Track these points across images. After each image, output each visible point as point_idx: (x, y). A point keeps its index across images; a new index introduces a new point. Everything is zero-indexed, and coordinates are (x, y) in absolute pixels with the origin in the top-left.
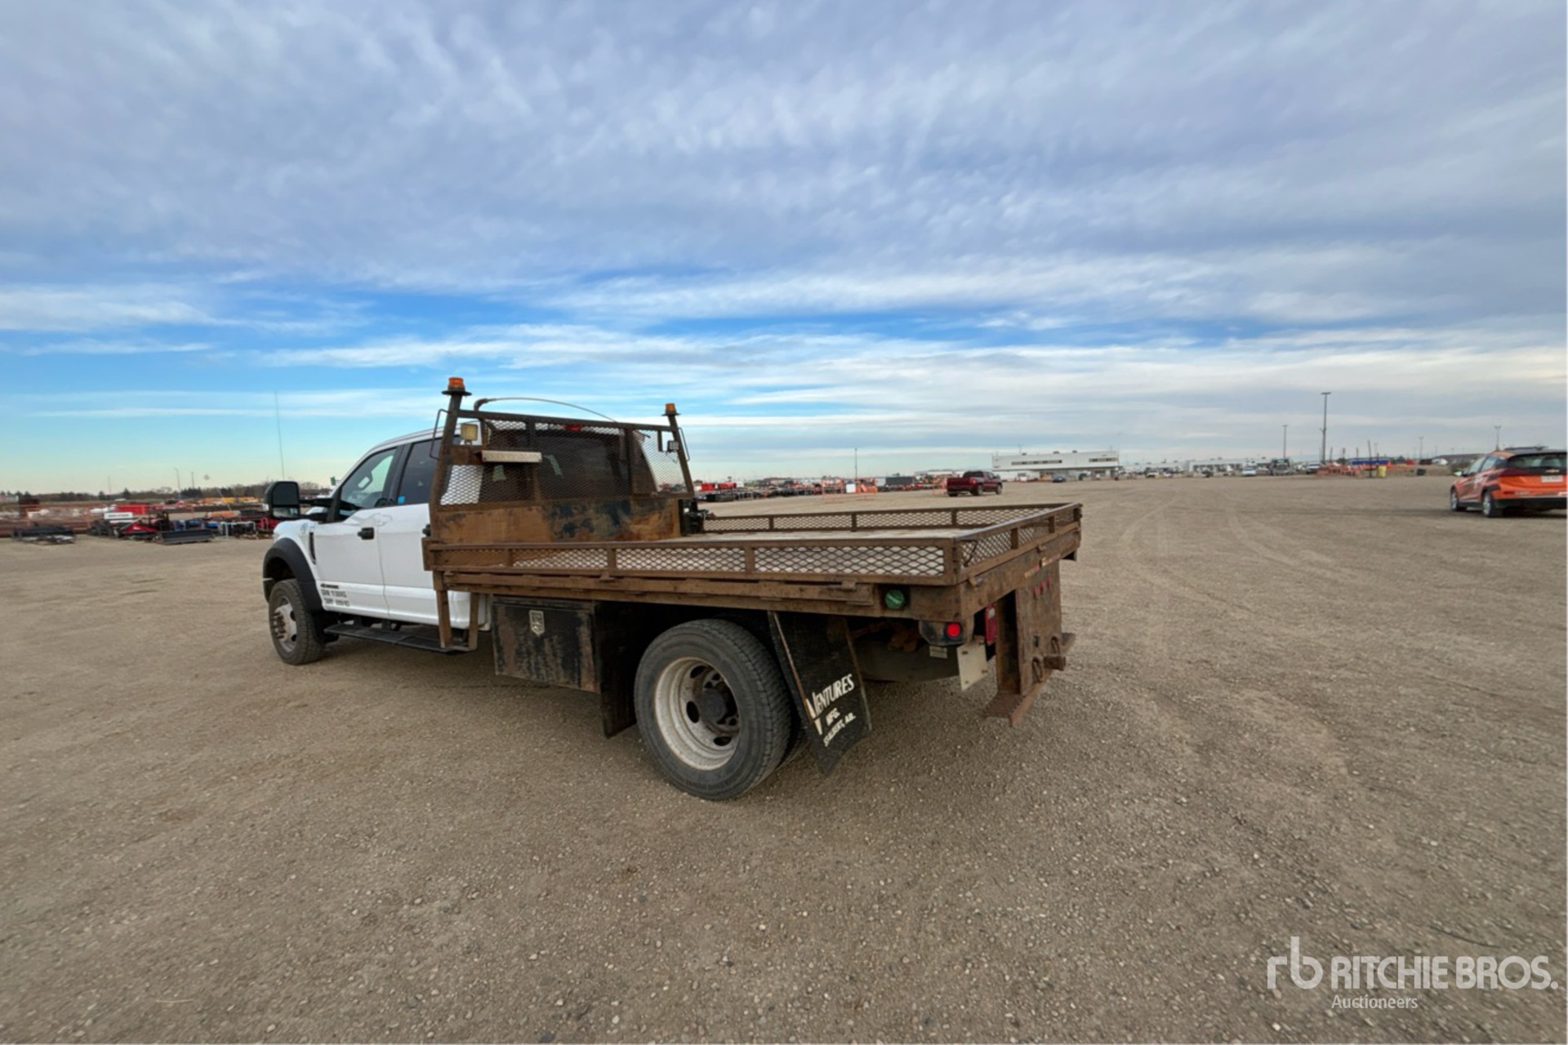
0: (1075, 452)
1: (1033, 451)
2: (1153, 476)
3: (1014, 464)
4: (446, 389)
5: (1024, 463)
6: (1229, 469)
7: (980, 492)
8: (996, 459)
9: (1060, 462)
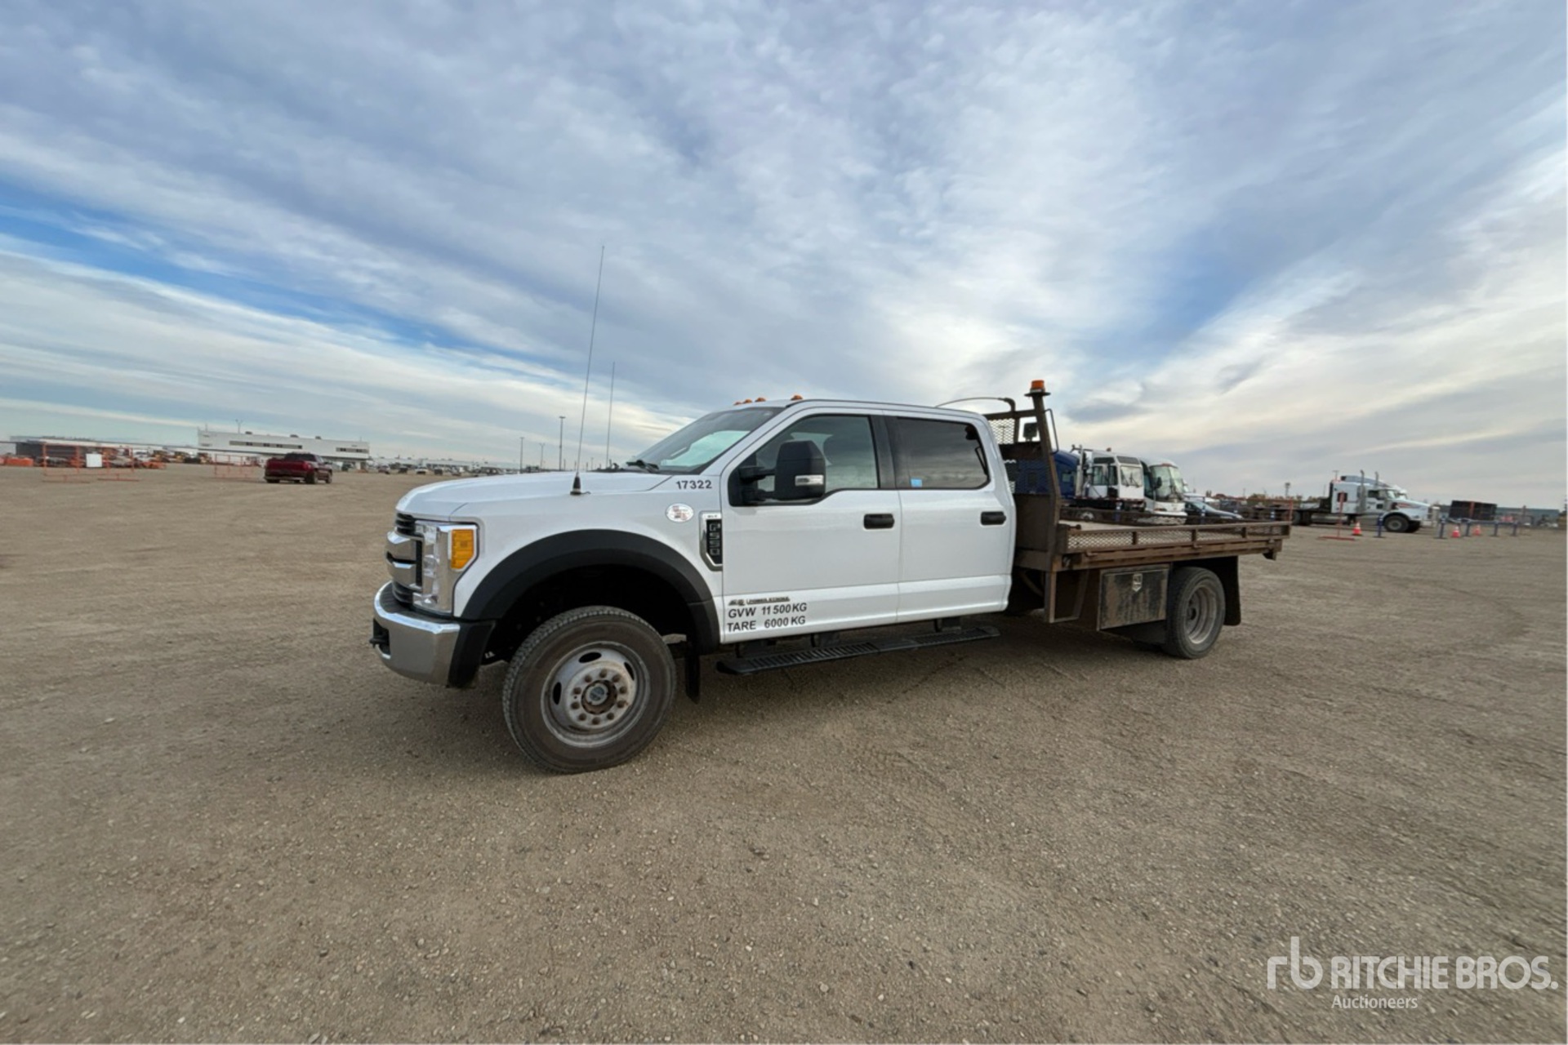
0: (318, 438)
1: (260, 431)
2: (423, 473)
3: (232, 443)
4: (1028, 391)
5: (248, 444)
6: (461, 470)
7: (316, 479)
8: (204, 434)
9: (300, 447)
